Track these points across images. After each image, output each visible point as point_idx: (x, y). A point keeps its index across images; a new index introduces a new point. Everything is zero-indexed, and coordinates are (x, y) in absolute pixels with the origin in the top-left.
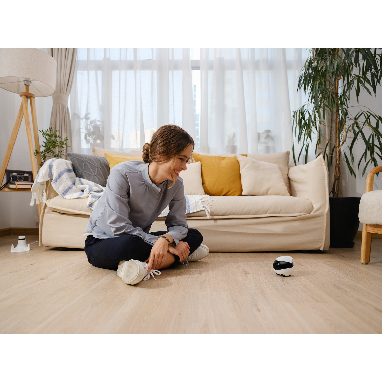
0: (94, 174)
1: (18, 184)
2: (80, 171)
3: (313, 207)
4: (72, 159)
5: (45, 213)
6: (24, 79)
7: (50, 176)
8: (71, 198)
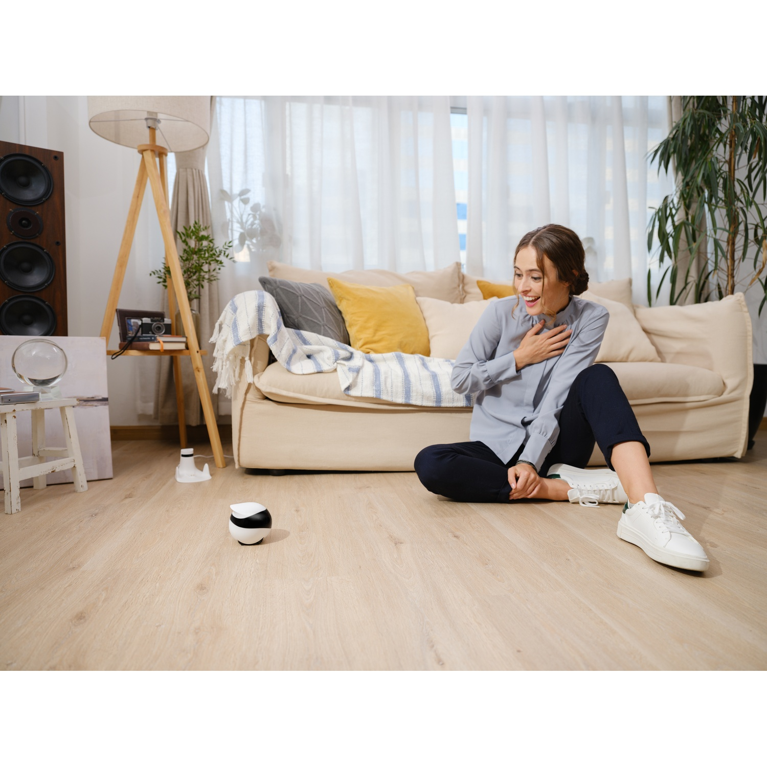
0: (323, 323)
1: (164, 342)
2: (294, 315)
3: (724, 384)
4: (274, 291)
5: (247, 402)
6: (146, 116)
7: (258, 329)
8: (305, 373)
